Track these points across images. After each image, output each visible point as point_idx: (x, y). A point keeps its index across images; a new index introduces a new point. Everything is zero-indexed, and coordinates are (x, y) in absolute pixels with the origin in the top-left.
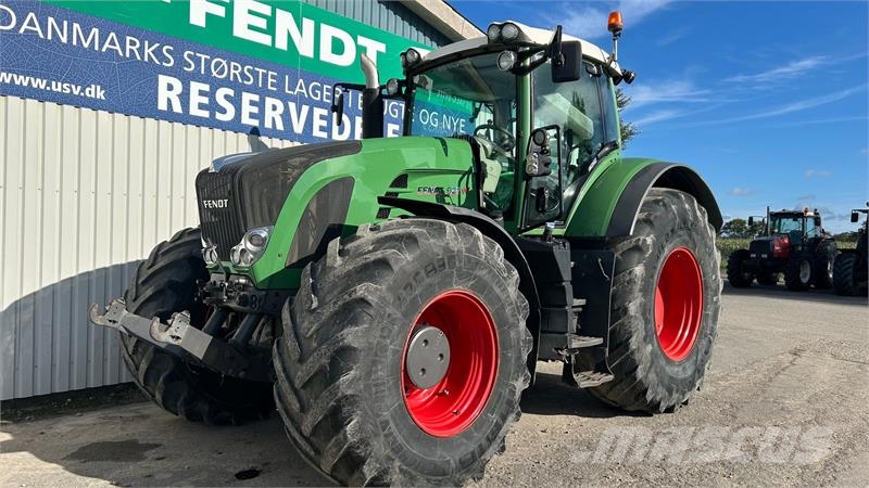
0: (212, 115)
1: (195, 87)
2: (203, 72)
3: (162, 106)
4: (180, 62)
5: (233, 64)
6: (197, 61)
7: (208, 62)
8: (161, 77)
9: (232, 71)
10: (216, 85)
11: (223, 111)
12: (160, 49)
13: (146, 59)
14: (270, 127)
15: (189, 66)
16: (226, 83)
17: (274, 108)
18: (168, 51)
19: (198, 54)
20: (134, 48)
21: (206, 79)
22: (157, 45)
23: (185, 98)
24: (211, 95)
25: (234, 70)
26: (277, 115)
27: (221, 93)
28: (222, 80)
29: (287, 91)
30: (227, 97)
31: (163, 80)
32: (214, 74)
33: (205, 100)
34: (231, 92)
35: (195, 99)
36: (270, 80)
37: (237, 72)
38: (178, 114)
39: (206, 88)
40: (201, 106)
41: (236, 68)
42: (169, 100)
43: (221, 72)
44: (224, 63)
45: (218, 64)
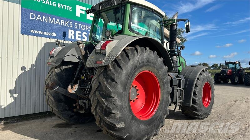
0: (82, 39)
1: (78, 32)
2: (79, 28)
3: (70, 37)
4: (74, 26)
5: (86, 26)
6: (78, 26)
7: (81, 26)
8: (69, 30)
9: (86, 28)
10: (82, 31)
11: (84, 38)
12: (69, 23)
13: (66, 26)
15: (76, 27)
16: (85, 31)
18: (71, 23)
19: (78, 24)
20: (63, 23)
21: (80, 30)
22: (68, 22)
23: (75, 35)
24: (81, 34)
27: (84, 34)
32: (82, 29)
33: (80, 36)
34: (86, 33)
35: (77, 35)
37: (87, 28)
38: (73, 39)
39: (80, 32)
40: (79, 37)
41: (87, 27)
43: (84, 28)
44: (84, 26)
45: (83, 26)
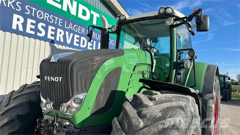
0: (36, 33)
1: (29, 21)
2: (33, 15)
3: (14, 27)
4: (24, 10)
5: (46, 14)
6: (31, 11)
7: (36, 12)
8: (15, 15)
9: (45, 17)
10: (38, 21)
11: (41, 32)
12: (15, 3)
13: (8, 6)
14: (58, 40)
15: (28, 12)
16: (42, 21)
17: (60, 33)
18: (19, 4)
19: (31, 8)
21: (34, 18)
22: (14, 1)
23: (24, 25)
24: (36, 25)
25: (46, 16)
26: (61, 36)
27: (40, 25)
28: (41, 19)
29: (65, 27)
30: (42, 27)
31: (15, 16)
32: (38, 16)
33: (33, 27)
34: (44, 25)
35: (29, 26)
36: (60, 22)
38: (21, 31)
39: (34, 22)
40: (31, 29)
41: (47, 16)
42: (17, 25)
43: (41, 16)
44: (42, 13)
45: (39, 13)
